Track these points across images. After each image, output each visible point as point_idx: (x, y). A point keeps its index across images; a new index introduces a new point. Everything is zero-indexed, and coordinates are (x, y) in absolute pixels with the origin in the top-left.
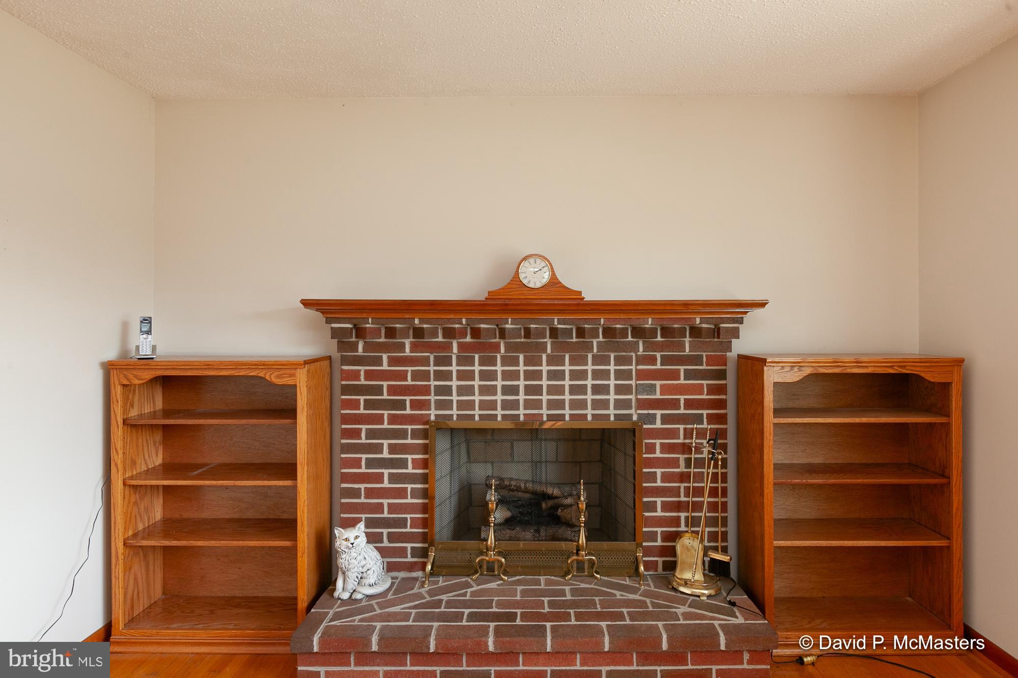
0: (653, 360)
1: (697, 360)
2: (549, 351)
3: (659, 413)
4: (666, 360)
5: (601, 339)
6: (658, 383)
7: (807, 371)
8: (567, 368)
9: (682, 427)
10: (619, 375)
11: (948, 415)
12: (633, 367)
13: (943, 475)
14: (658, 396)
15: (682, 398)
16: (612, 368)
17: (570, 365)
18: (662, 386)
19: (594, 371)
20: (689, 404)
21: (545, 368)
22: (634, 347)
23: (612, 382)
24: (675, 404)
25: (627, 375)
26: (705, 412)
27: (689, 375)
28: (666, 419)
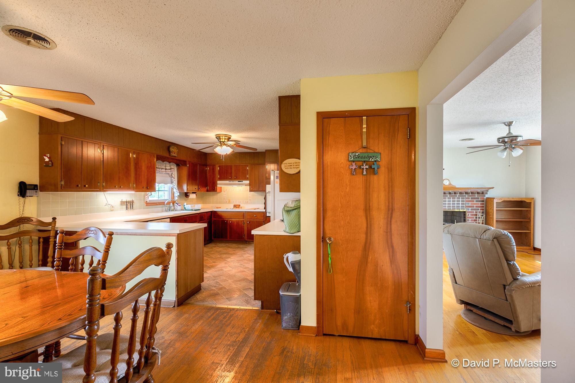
0: (469, 198)
1: (478, 198)
2: (448, 197)
3: (470, 208)
4: (471, 198)
5: (459, 194)
6: (470, 203)
7: (503, 200)
8: (451, 200)
9: (475, 211)
10: (462, 201)
11: (531, 208)
12: (465, 200)
13: (530, 219)
14: (470, 205)
15: (475, 205)
16: (461, 200)
17: (452, 199)
18: (471, 203)
19: (457, 200)
20: (476, 207)
21: (447, 200)
22: (465, 196)
23: (461, 203)
24: (474, 207)
25: (464, 201)
26: (480, 208)
27: (476, 201)
28: (471, 209)
